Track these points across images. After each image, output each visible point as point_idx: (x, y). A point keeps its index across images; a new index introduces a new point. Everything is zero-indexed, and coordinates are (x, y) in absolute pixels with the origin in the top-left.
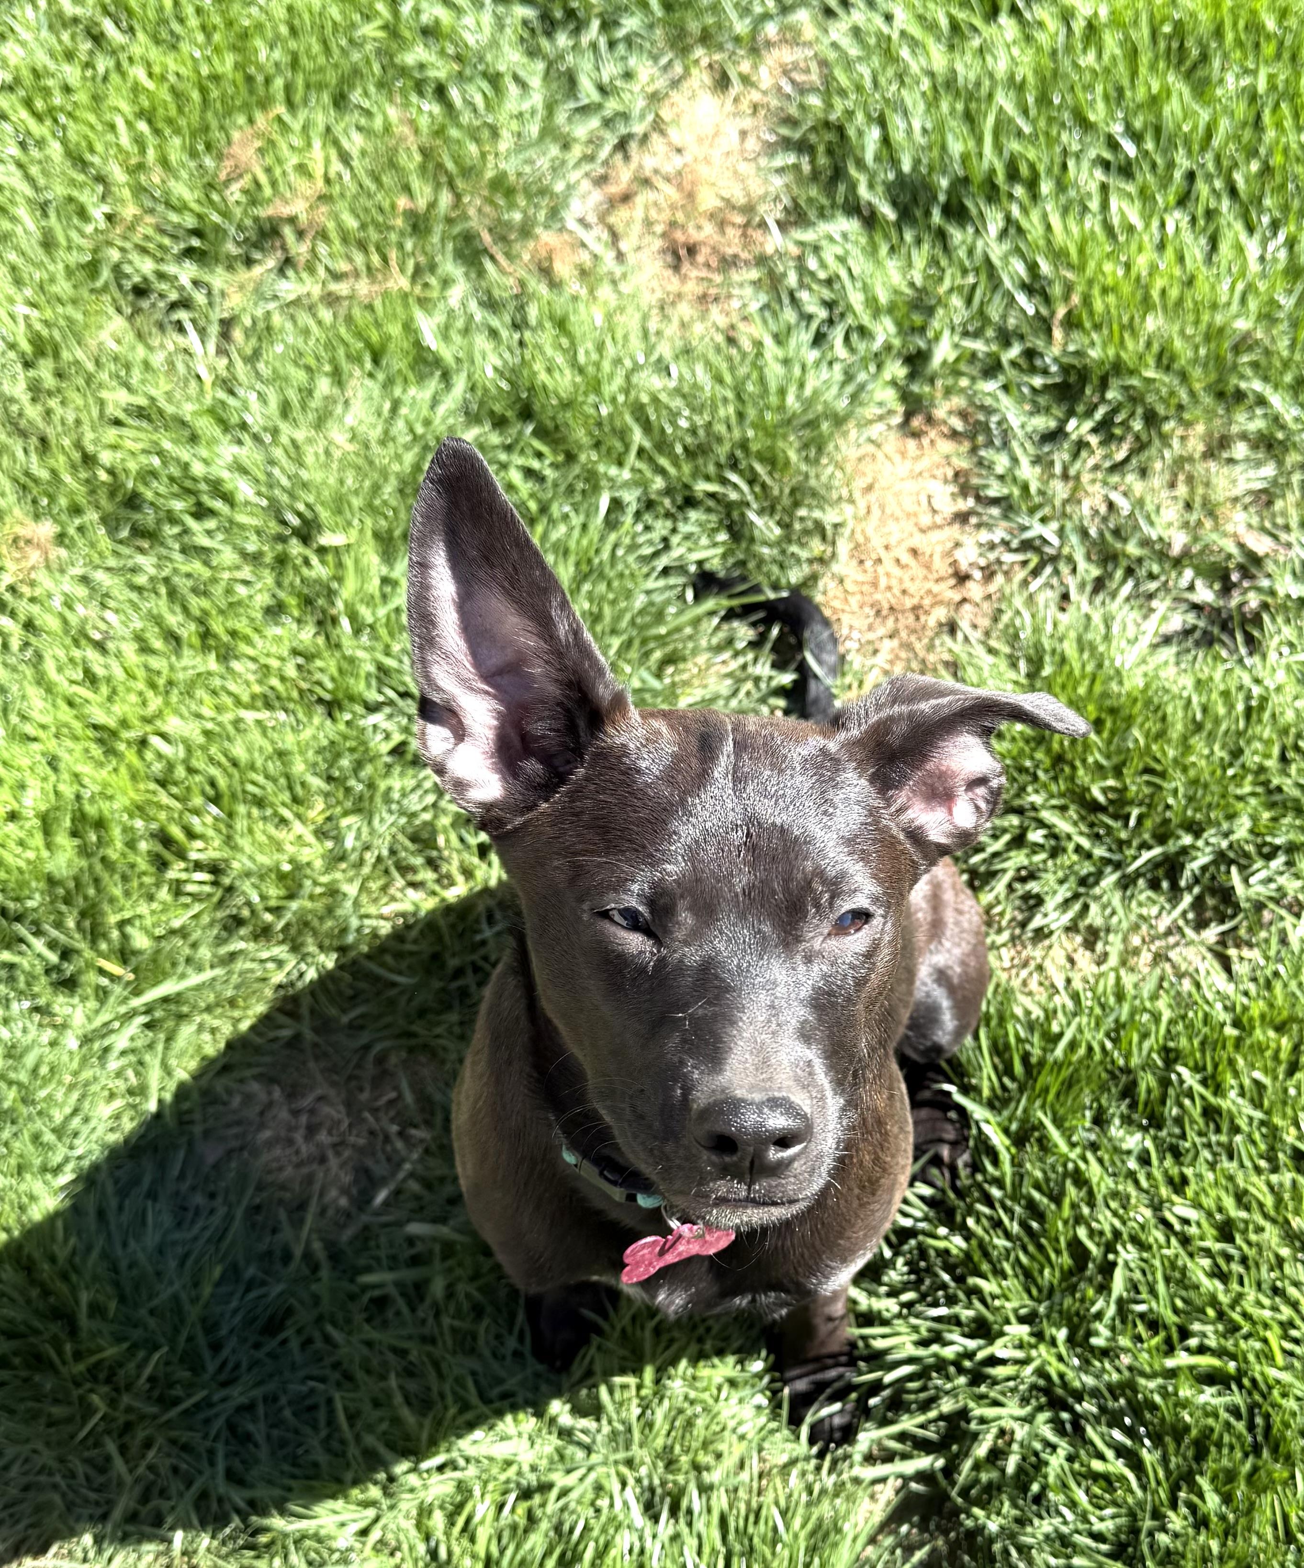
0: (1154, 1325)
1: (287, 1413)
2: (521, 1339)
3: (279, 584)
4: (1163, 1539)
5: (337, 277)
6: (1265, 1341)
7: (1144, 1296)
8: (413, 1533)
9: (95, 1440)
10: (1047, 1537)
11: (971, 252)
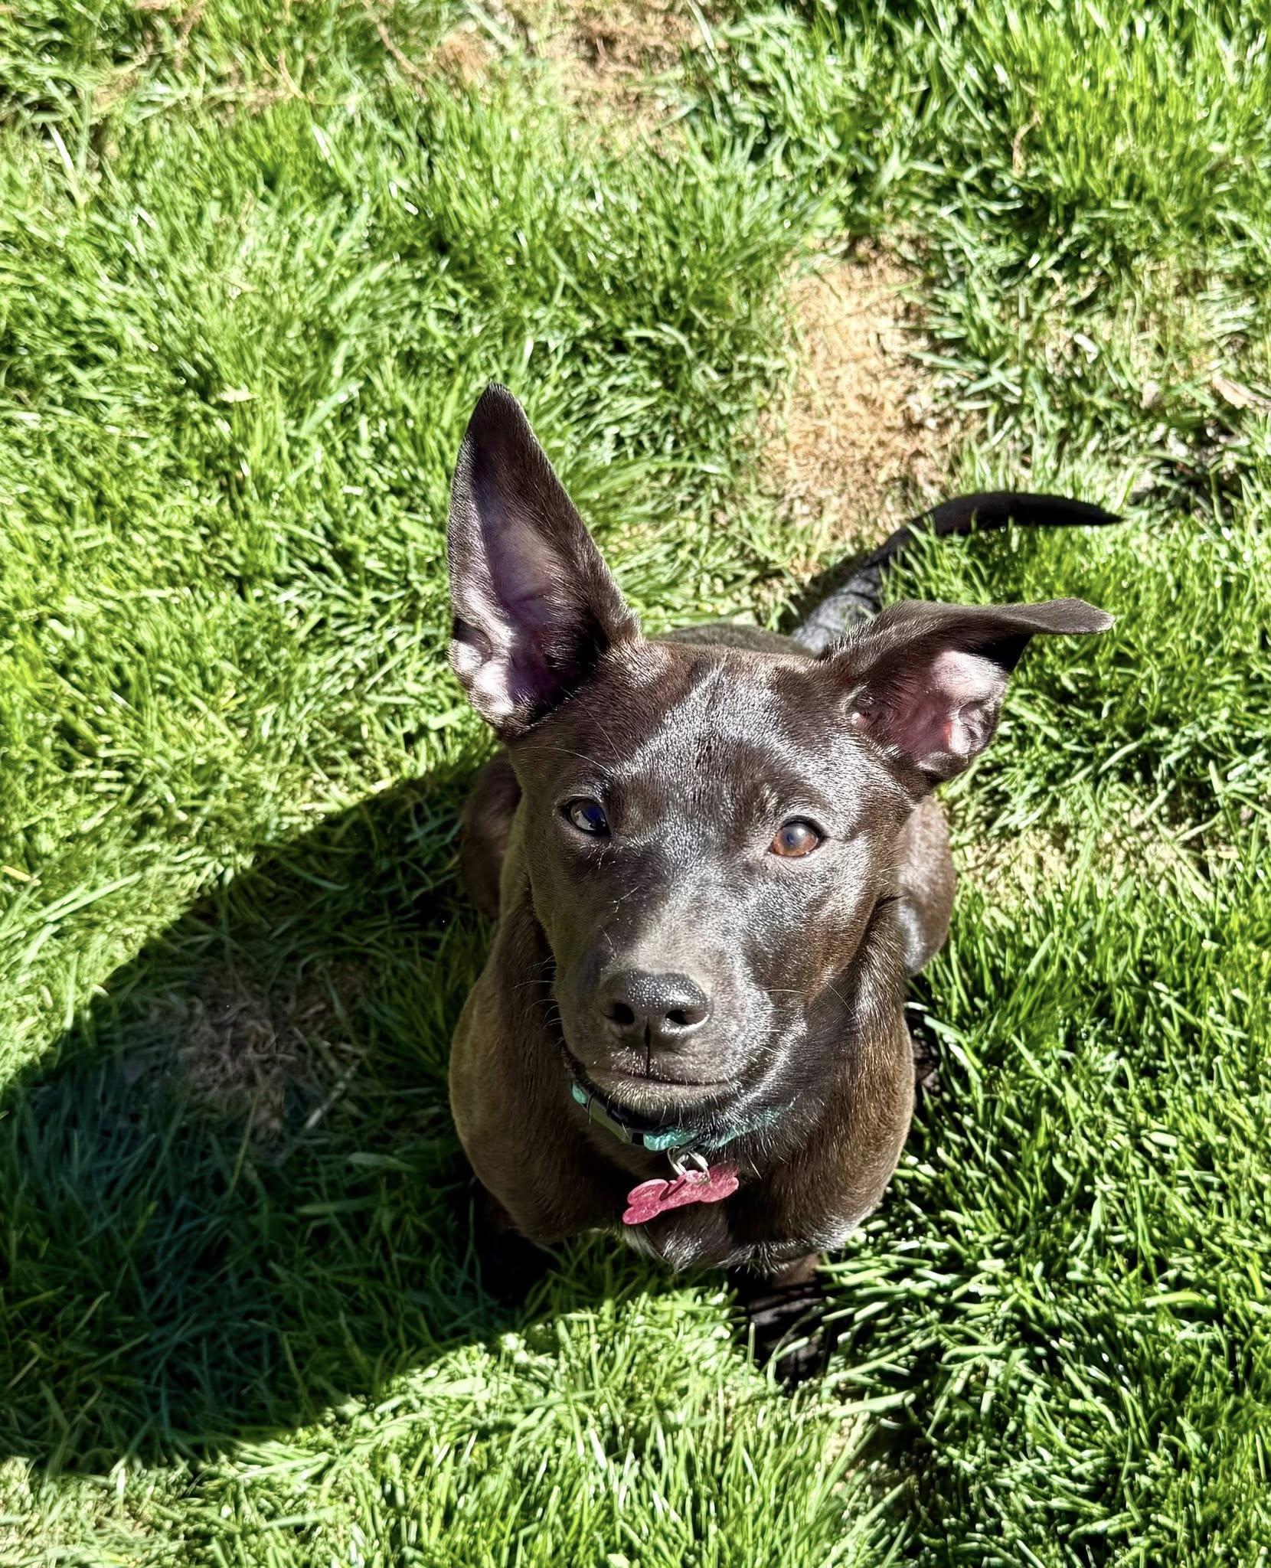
0: (1132, 1256)
1: (230, 1352)
2: (471, 1272)
3: (177, 442)
4: (1144, 1481)
5: (220, 80)
6: (1245, 1272)
7: (1122, 1227)
8: (368, 1477)
9: (30, 1385)
10: (1025, 1478)
11: (920, 55)
